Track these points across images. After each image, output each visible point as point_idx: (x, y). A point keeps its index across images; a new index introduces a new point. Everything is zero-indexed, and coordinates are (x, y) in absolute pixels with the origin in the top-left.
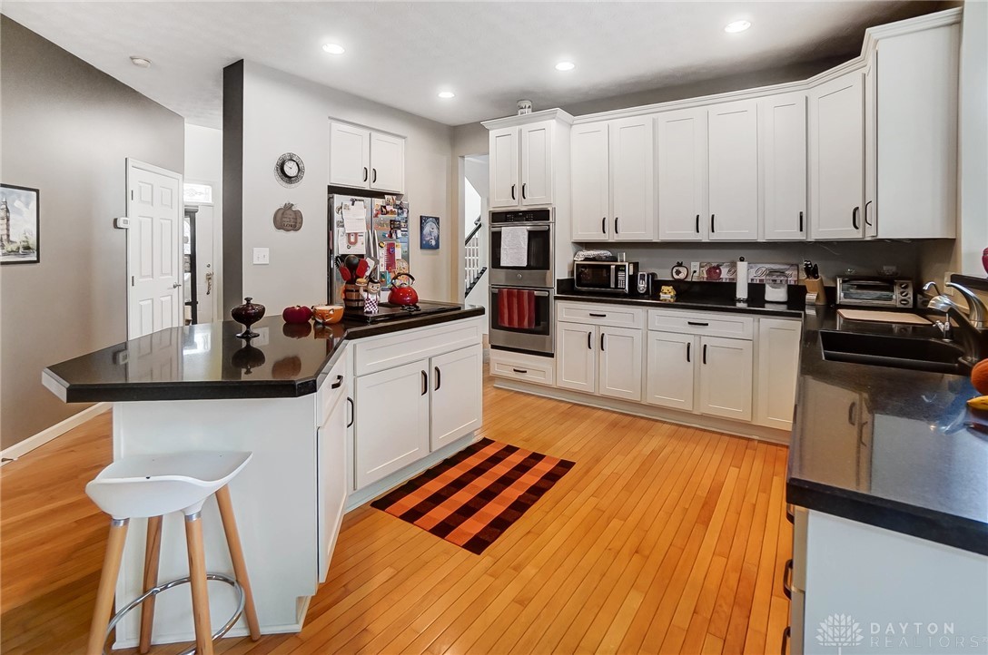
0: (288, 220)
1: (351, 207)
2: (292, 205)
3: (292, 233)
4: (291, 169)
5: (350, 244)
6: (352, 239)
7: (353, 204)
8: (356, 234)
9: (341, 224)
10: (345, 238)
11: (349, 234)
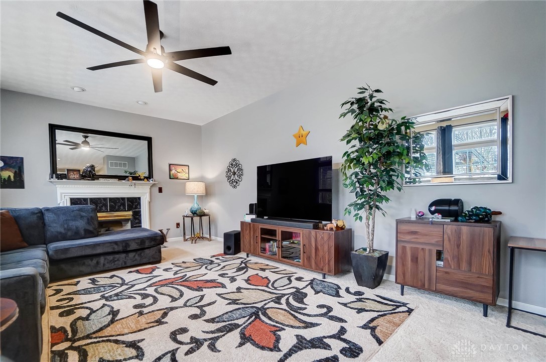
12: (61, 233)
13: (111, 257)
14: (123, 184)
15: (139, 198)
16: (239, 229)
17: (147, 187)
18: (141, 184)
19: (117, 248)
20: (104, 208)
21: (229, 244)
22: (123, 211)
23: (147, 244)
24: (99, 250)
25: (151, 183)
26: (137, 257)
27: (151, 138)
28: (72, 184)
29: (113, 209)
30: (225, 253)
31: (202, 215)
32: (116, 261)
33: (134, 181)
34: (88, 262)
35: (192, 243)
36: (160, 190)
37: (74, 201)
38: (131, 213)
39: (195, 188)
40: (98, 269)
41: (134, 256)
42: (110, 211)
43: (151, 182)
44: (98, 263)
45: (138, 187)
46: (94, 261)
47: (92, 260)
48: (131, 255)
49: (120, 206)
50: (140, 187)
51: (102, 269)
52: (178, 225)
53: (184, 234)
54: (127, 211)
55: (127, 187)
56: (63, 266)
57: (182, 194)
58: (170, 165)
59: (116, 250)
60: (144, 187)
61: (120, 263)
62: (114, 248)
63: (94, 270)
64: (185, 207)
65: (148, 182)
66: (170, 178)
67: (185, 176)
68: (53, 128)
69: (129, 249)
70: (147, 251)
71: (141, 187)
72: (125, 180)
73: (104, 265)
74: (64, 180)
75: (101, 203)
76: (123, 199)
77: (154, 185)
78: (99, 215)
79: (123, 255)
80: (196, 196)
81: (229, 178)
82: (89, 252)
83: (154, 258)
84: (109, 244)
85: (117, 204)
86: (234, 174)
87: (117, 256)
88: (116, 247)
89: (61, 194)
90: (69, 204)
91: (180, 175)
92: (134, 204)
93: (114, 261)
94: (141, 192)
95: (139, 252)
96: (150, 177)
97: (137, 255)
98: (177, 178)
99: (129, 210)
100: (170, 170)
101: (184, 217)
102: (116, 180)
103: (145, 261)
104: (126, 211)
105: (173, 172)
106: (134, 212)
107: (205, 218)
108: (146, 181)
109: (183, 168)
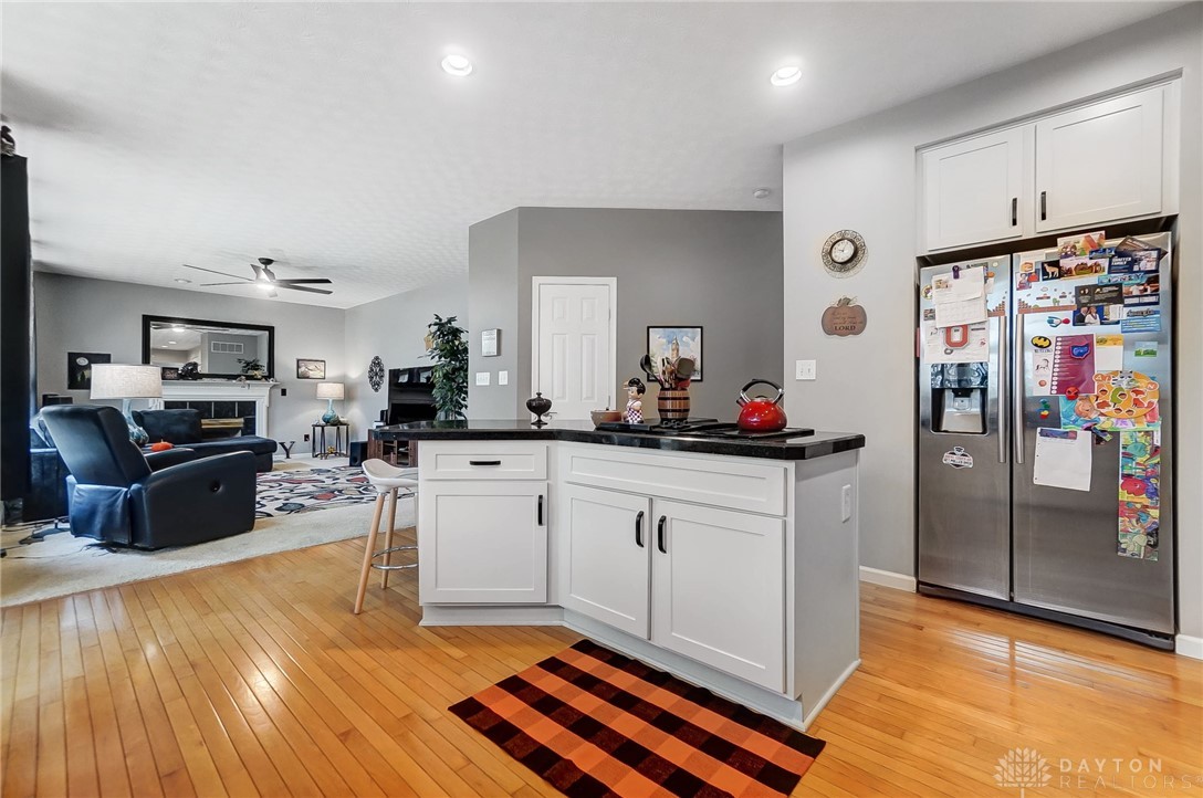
0: (845, 320)
1: (953, 282)
2: (850, 300)
3: (851, 338)
4: (843, 252)
5: (952, 346)
6: (957, 337)
7: (956, 277)
8: (965, 327)
9: (931, 315)
10: (941, 336)
11: (948, 330)
14: (233, 386)
15: (254, 402)
16: (366, 440)
17: (266, 388)
18: (257, 385)
20: (206, 415)
21: (355, 455)
22: (232, 418)
25: (271, 384)
27: (273, 328)
28: (168, 384)
29: (218, 416)
30: (351, 465)
31: (337, 423)
33: (248, 382)
36: (284, 392)
37: (168, 405)
38: (242, 420)
39: (331, 390)
42: (215, 418)
45: (252, 388)
49: (229, 411)
50: (256, 388)
52: (307, 437)
53: (314, 449)
54: (237, 418)
55: (239, 388)
57: (313, 397)
58: (298, 360)
60: (261, 388)
64: (316, 414)
65: (266, 383)
66: (298, 378)
67: (319, 374)
68: (147, 321)
71: (258, 388)
72: (236, 379)
75: (205, 408)
76: (233, 403)
77: (275, 386)
78: (203, 421)
80: (330, 400)
81: (371, 378)
85: (224, 409)
86: (377, 374)
90: (162, 408)
91: (311, 374)
92: (247, 409)
94: (257, 395)
96: (271, 374)
98: (308, 378)
99: (239, 417)
100: (298, 367)
101: (314, 426)
104: (235, 418)
105: (302, 369)
106: (245, 420)
107: (343, 428)
108: (264, 382)
109: (317, 364)
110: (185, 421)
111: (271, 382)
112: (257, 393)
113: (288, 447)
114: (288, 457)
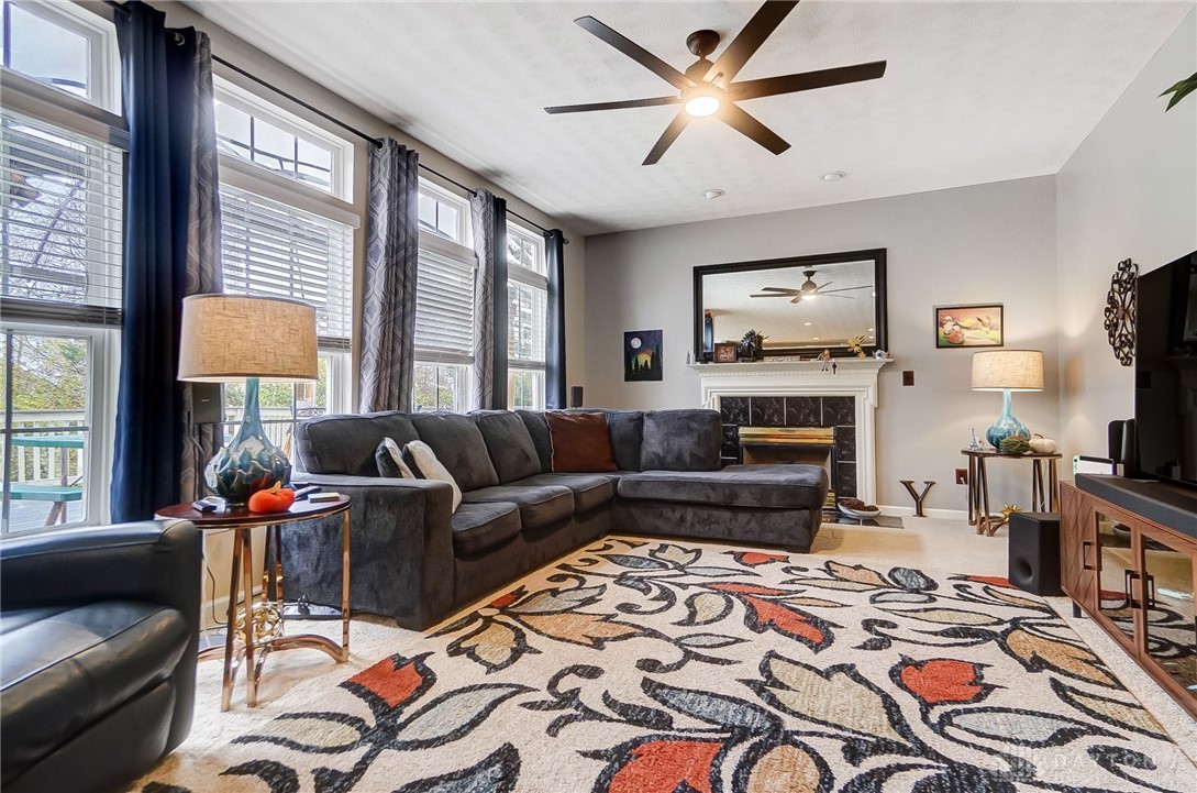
12: (657, 455)
13: (704, 513)
14: (813, 368)
15: (852, 399)
17: (871, 371)
18: (851, 366)
19: (714, 497)
20: (775, 419)
21: (1023, 553)
22: (815, 426)
23: (775, 501)
24: (683, 496)
25: (879, 362)
26: (753, 524)
27: (884, 251)
28: (721, 370)
29: (794, 422)
32: (712, 523)
34: (667, 512)
35: (981, 532)
36: (908, 379)
37: (726, 402)
38: (831, 431)
40: (683, 531)
41: (748, 523)
42: (788, 426)
43: (878, 358)
44: (682, 519)
45: (842, 372)
46: (677, 515)
47: (674, 511)
48: (743, 518)
49: (809, 415)
50: (852, 371)
51: (688, 532)
52: (961, 474)
54: (824, 427)
55: (819, 372)
56: (634, 511)
57: (963, 390)
58: (938, 310)
59: (712, 500)
60: (862, 371)
61: (718, 530)
62: (708, 497)
63: (676, 531)
64: (977, 426)
65: (869, 359)
66: (938, 347)
67: (989, 336)
68: (699, 274)
69: (736, 504)
70: (776, 518)
71: (856, 371)
72: (816, 357)
73: (692, 525)
74: (711, 364)
75: (770, 408)
76: (815, 399)
77: (886, 367)
78: (743, 431)
79: (727, 515)
80: (1007, 393)
82: (666, 494)
83: (794, 538)
84: (700, 487)
85: (802, 410)
87: (716, 513)
88: (711, 493)
89: (706, 389)
91: (969, 337)
92: (839, 411)
93: (707, 522)
94: (855, 384)
95: (759, 515)
96: (880, 346)
97: (754, 521)
98: (960, 346)
99: (827, 425)
100: (939, 324)
101: (969, 454)
102: (795, 360)
103: (770, 537)
104: (819, 426)
105: (948, 327)
106: (838, 431)
107: (1045, 462)
108: (862, 358)
109: (982, 314)
110: (691, 430)
111: (880, 358)
112: (856, 381)
113: (920, 491)
114: (920, 513)
